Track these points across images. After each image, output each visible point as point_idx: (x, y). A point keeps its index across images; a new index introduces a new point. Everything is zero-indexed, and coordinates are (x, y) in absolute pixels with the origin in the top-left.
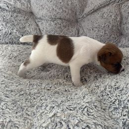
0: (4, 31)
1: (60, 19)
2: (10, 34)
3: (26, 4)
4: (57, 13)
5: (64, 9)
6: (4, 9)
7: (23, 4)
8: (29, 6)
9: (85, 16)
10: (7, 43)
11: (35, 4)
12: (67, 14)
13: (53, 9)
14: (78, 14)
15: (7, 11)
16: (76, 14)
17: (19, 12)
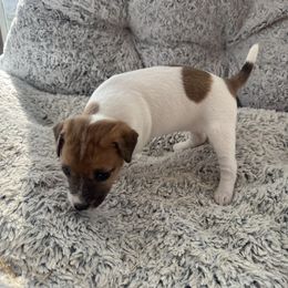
0: (73, 69)
1: (189, 42)
2: (85, 73)
3: (118, 12)
4: (184, 31)
5: (199, 22)
6: (75, 23)
7: (112, 11)
8: (125, 14)
9: (243, 37)
10: (78, 93)
11: (137, 12)
12: (205, 33)
13: (176, 22)
14: (228, 31)
15: (80, 25)
16: (223, 32)
17: (104, 28)
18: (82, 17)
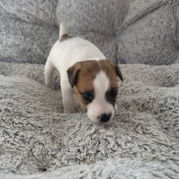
18: (28, 18)
